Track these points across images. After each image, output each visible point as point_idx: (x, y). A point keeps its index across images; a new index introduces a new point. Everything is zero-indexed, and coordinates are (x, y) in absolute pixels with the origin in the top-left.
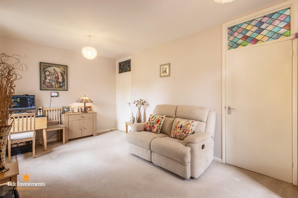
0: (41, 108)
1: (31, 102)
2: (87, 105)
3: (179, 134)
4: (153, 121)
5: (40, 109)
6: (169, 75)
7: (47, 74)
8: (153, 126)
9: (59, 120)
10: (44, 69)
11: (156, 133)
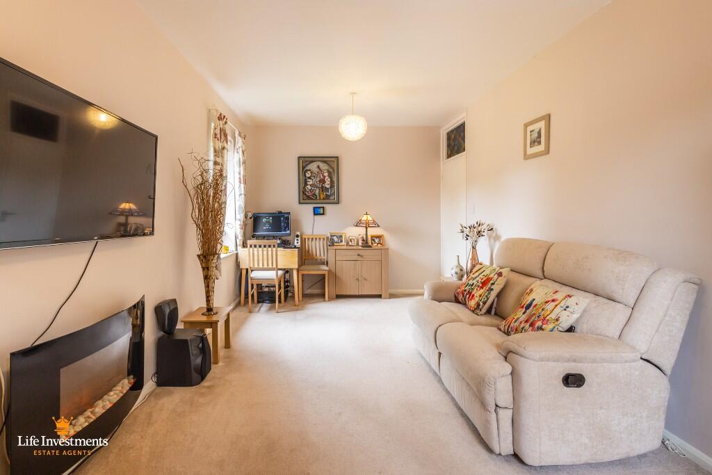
0: (299, 233)
1: (285, 223)
2: (372, 232)
3: (516, 324)
4: (475, 281)
5: (297, 236)
6: (547, 151)
7: (308, 175)
8: (470, 293)
9: (325, 257)
10: (303, 168)
11: (473, 311)
